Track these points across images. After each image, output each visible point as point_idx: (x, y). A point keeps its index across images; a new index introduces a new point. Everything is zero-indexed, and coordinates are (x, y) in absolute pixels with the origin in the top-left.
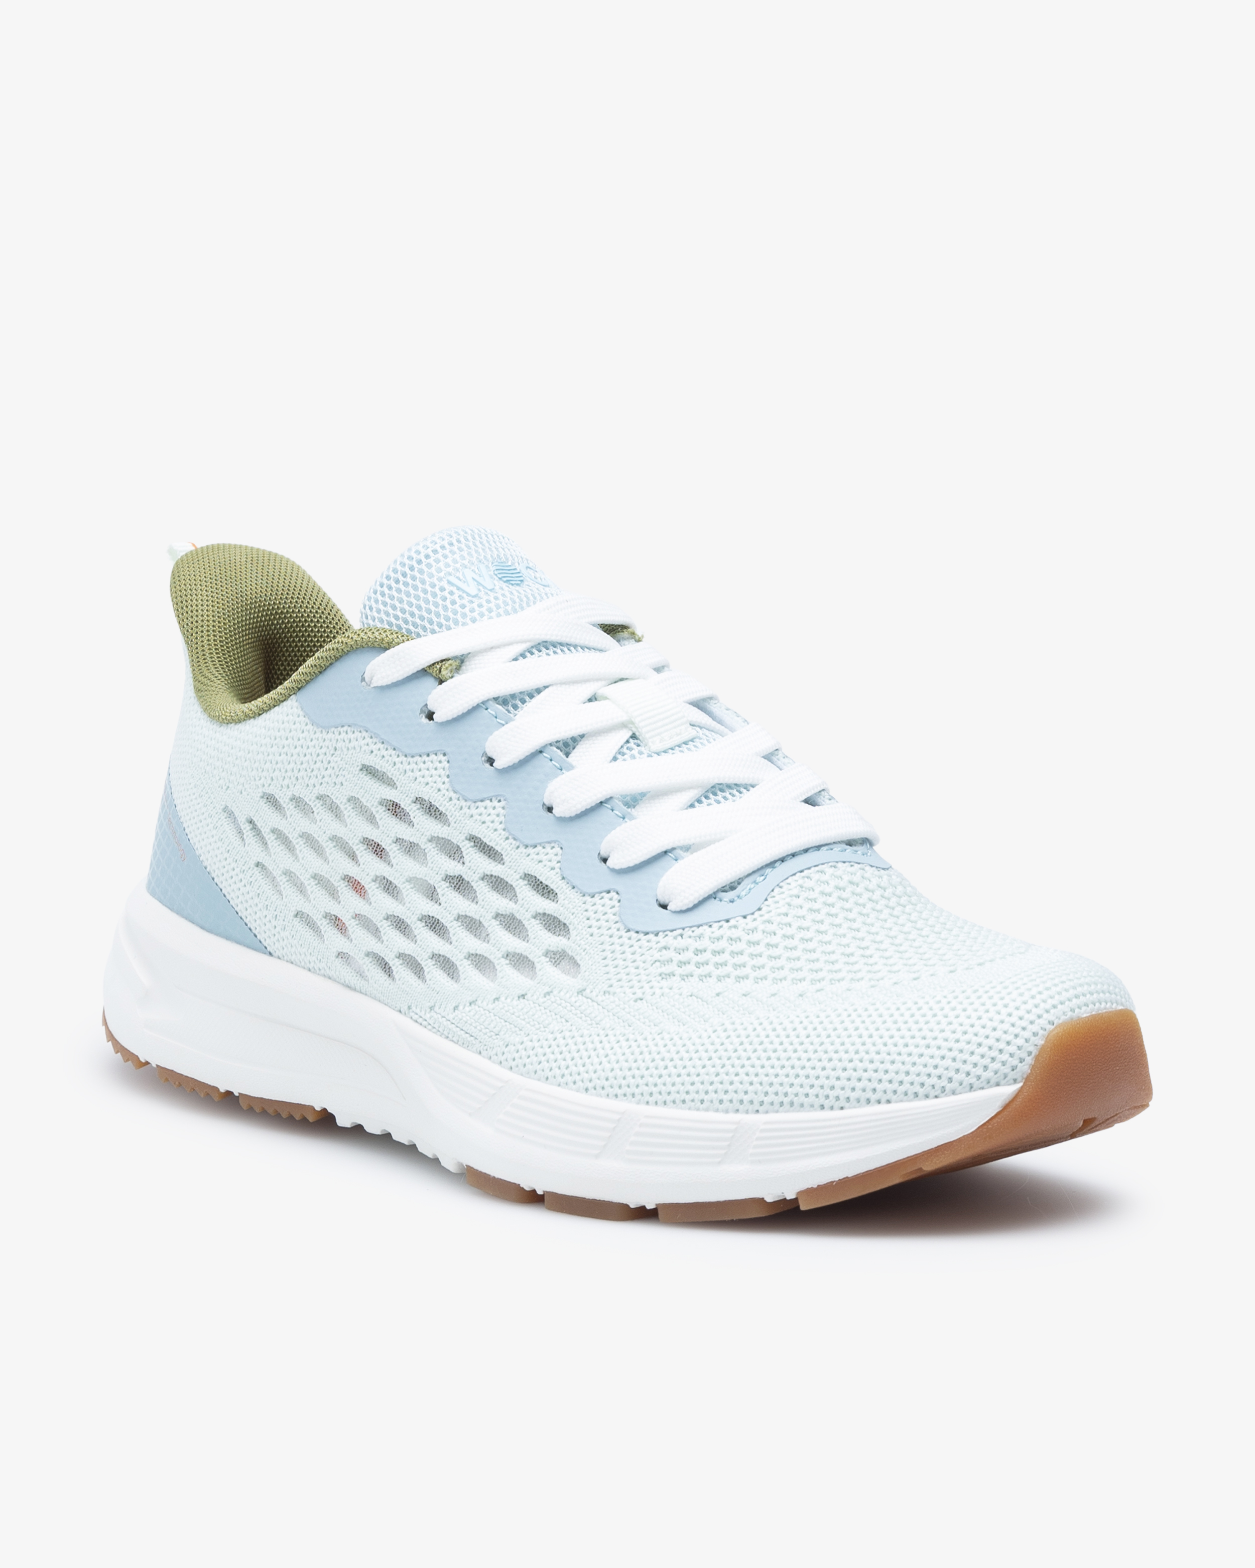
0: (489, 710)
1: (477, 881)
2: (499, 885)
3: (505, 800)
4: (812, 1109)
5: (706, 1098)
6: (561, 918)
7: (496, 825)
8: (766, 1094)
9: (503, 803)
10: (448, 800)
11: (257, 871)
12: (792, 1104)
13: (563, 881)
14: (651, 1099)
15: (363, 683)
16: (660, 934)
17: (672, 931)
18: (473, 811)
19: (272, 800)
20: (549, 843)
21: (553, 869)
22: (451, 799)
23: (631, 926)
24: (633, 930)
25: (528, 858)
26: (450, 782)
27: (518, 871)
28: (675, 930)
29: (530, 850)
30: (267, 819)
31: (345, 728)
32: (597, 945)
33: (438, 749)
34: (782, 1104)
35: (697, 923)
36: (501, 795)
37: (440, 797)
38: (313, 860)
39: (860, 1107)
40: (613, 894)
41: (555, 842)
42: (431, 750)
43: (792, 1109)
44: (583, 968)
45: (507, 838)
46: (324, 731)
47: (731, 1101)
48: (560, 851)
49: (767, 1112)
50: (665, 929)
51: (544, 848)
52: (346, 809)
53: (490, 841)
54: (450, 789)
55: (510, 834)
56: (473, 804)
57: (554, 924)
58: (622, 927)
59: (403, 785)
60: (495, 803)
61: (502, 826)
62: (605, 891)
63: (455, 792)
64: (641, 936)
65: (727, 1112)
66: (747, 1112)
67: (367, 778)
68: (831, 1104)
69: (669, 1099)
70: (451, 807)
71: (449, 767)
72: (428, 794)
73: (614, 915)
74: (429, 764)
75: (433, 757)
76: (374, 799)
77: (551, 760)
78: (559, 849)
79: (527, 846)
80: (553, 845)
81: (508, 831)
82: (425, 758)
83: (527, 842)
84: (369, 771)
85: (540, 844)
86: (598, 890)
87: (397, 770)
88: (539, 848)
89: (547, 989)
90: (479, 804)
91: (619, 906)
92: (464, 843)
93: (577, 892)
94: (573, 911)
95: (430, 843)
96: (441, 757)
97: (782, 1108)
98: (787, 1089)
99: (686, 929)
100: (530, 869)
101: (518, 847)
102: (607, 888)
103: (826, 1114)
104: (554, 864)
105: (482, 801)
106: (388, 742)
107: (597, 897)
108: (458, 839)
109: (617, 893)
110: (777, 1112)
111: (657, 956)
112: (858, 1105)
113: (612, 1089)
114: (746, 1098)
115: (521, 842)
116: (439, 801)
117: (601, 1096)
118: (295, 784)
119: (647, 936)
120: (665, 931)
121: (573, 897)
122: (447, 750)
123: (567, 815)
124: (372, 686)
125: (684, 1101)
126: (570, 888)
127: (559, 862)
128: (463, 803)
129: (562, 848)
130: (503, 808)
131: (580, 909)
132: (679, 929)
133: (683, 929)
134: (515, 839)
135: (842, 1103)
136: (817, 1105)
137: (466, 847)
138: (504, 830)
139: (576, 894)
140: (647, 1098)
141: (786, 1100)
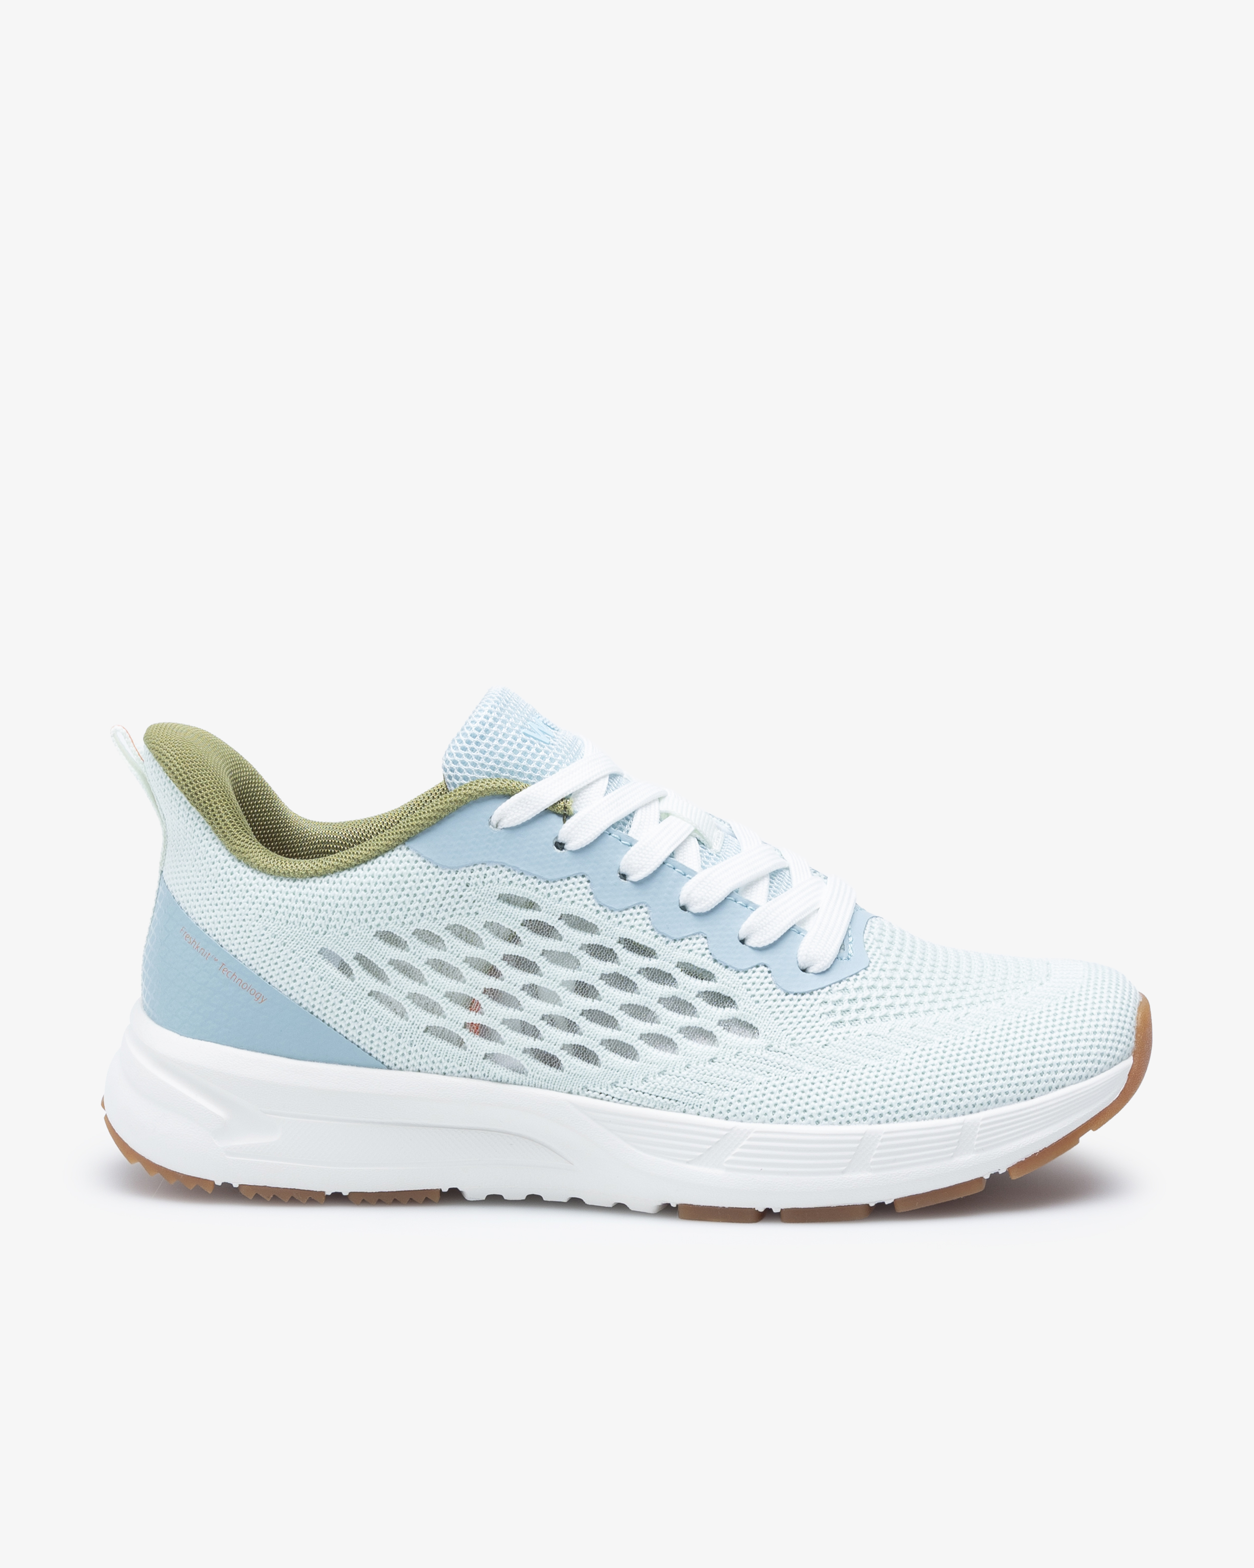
0: (613, 835)
1: (635, 975)
2: (659, 976)
3: (646, 906)
4: (1011, 1102)
5: (929, 1109)
6: (725, 993)
7: (644, 927)
8: (976, 1098)
9: (645, 909)
10: (595, 913)
11: (371, 999)
12: (996, 1102)
13: (716, 963)
14: (882, 1119)
15: (491, 826)
16: (815, 992)
17: (822, 988)
18: (620, 919)
19: (390, 938)
20: (694, 935)
21: (703, 955)
22: (598, 912)
23: (789, 990)
24: (791, 993)
25: (678, 950)
26: (595, 898)
27: (673, 961)
28: (825, 987)
29: (679, 943)
30: (383, 954)
31: (479, 866)
32: (765, 1009)
33: (577, 872)
34: (989, 1103)
35: (838, 980)
36: (642, 903)
37: (588, 912)
38: (445, 982)
39: (1045, 1094)
40: (762, 968)
41: (699, 933)
42: (571, 874)
43: (997, 1105)
44: (761, 1030)
45: (656, 937)
46: (452, 871)
47: (950, 1108)
48: (705, 941)
49: (978, 1112)
50: (817, 988)
51: (690, 939)
52: (483, 933)
53: (643, 941)
54: (596, 904)
55: (659, 932)
56: (620, 913)
57: (720, 999)
58: (782, 992)
59: (548, 907)
60: (638, 910)
61: (649, 927)
62: (754, 966)
63: (601, 905)
64: (799, 996)
65: (948, 1117)
66: (964, 1114)
67: (506, 905)
68: (1025, 1096)
69: (898, 1116)
70: (600, 918)
71: (591, 885)
72: (576, 910)
73: (770, 983)
74: (571, 886)
75: (573, 879)
76: (517, 922)
77: (674, 869)
78: (704, 938)
79: (675, 940)
80: (697, 936)
81: (657, 930)
82: (566, 881)
83: (675, 937)
84: (508, 899)
85: (687, 937)
86: (750, 966)
87: (541, 894)
88: (687, 941)
89: (735, 1052)
90: (624, 912)
91: (772, 976)
92: (617, 946)
93: (731, 970)
94: (734, 985)
95: (581, 951)
96: (581, 879)
97: (989, 1106)
98: (991, 1091)
99: (833, 986)
100: (684, 959)
101: (667, 942)
102: (756, 964)
103: (1023, 1104)
104: (703, 951)
105: (626, 909)
106: (526, 871)
107: (750, 972)
108: (610, 943)
109: (765, 966)
110: (986, 1110)
111: (821, 1010)
112: (1044, 1093)
113: (844, 1118)
114: (962, 1104)
115: (670, 937)
116: (589, 915)
117: (833, 1124)
118: (420, 920)
119: (804, 996)
120: (817, 990)
121: (730, 975)
122: (586, 872)
123: (705, 911)
124: (500, 827)
125: (911, 1116)
126: (724, 968)
127: (706, 949)
128: (610, 913)
129: (705, 938)
130: (646, 913)
131: (738, 983)
132: (827, 986)
133: (830, 986)
134: (664, 936)
135: (1033, 1093)
136: (1015, 1099)
137: (619, 949)
138: (652, 930)
139: (731, 972)
140: (879, 1119)
141: (992, 1099)
